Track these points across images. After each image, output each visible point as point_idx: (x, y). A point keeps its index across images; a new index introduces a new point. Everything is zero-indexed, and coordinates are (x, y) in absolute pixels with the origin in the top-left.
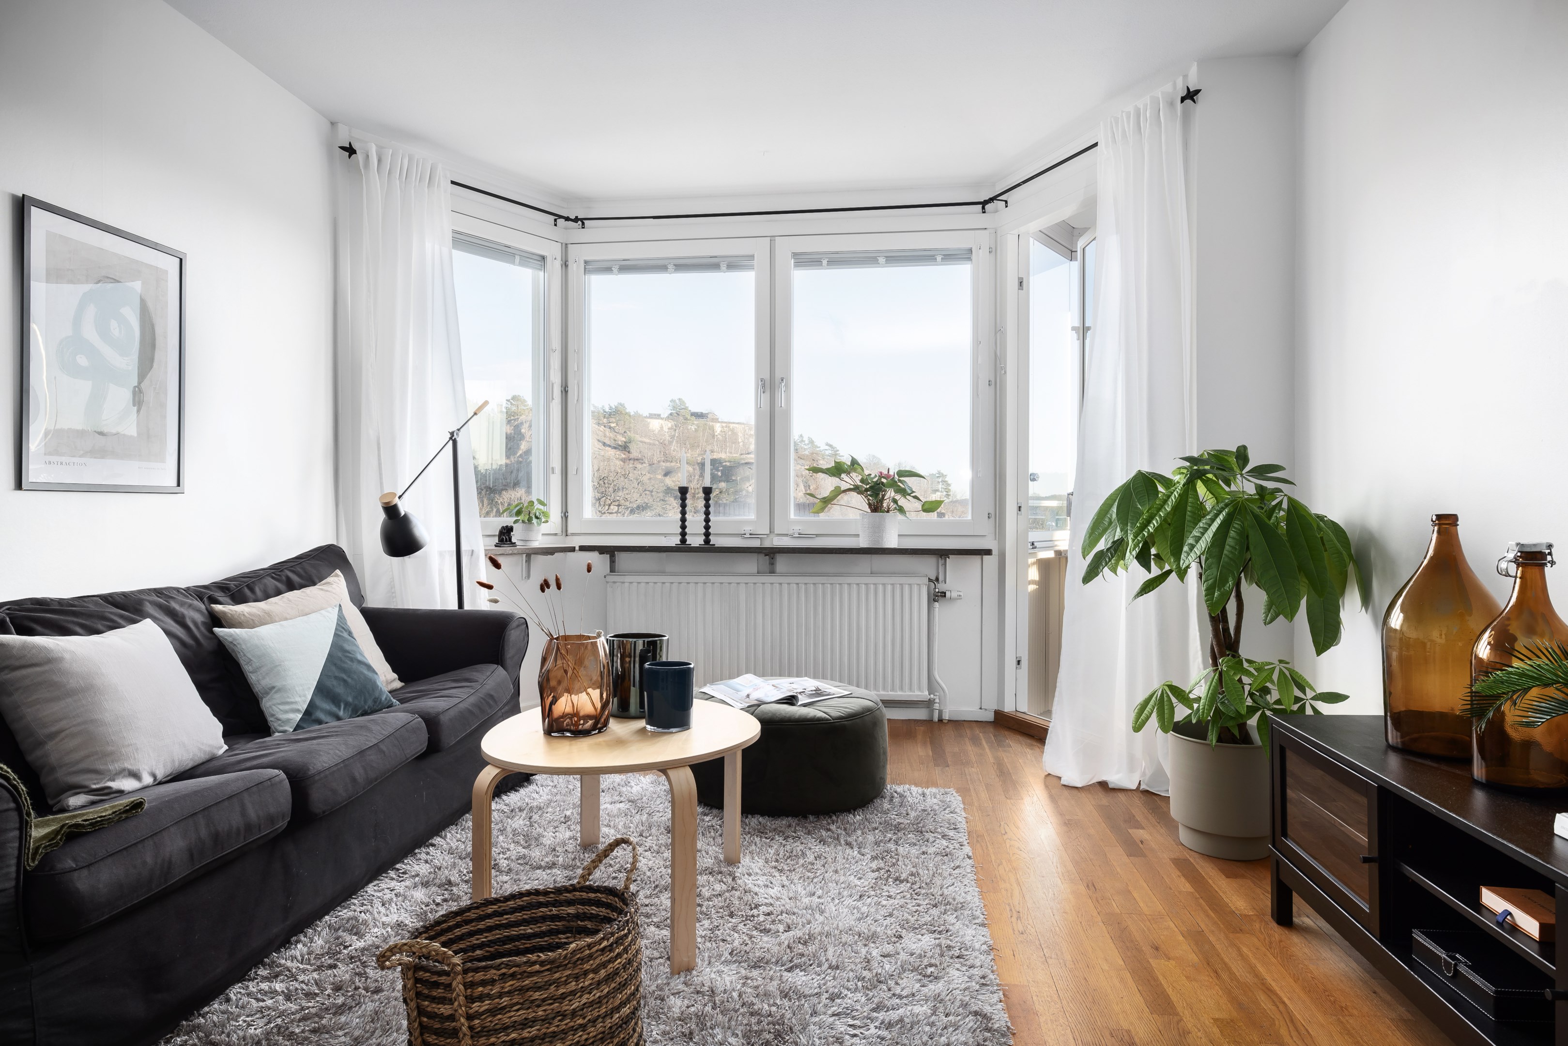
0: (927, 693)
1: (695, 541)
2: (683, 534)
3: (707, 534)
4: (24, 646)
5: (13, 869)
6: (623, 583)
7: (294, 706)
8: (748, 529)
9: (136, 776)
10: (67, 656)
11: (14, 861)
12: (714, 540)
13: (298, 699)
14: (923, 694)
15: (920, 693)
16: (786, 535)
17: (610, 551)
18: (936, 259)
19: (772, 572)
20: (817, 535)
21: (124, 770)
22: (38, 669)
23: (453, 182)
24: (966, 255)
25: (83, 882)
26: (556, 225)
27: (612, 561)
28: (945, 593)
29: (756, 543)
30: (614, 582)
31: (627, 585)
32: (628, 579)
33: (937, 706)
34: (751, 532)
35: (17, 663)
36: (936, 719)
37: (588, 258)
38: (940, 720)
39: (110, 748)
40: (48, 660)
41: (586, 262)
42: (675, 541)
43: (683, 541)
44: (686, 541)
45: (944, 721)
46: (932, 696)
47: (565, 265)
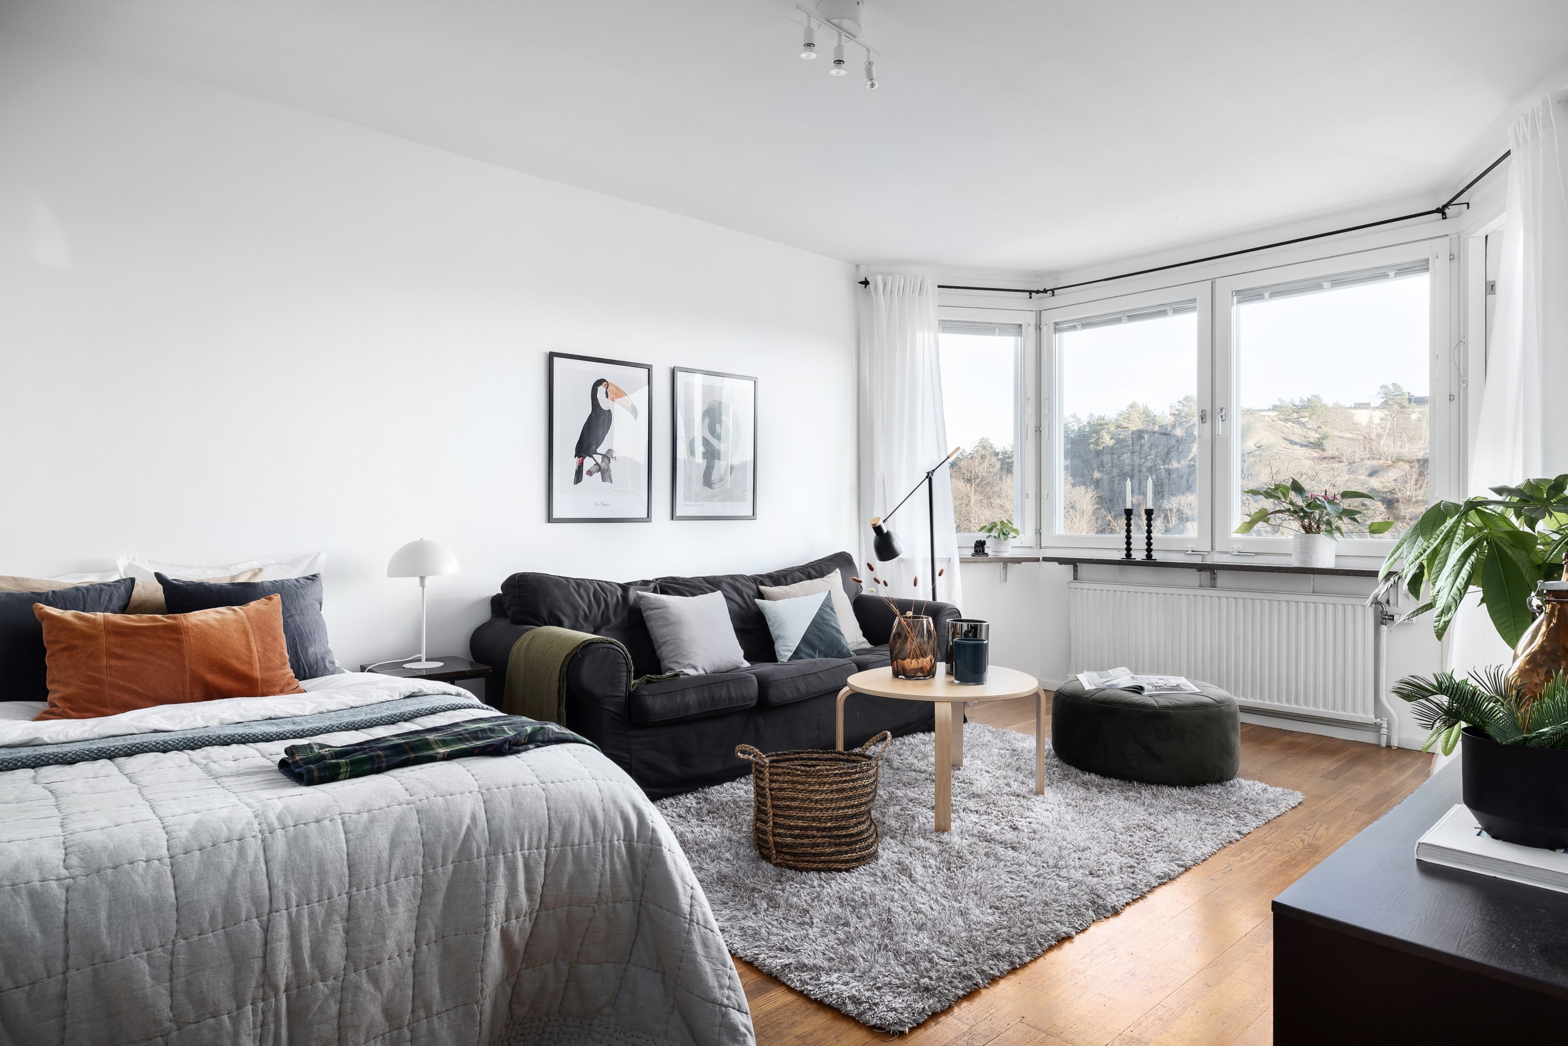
0: (1373, 716)
1: (1139, 555)
2: (1128, 550)
3: (1149, 550)
4: (656, 599)
5: (624, 689)
6: (1083, 589)
7: (788, 648)
8: (1190, 546)
9: (695, 668)
10: (672, 605)
11: (625, 686)
12: (1156, 556)
13: (791, 644)
14: (1370, 717)
15: (1364, 716)
16: (1227, 553)
17: (1074, 563)
18: (1388, 275)
19: (1213, 586)
20: (1257, 554)
21: (690, 664)
22: (660, 610)
23: (939, 286)
24: (1423, 266)
25: (649, 701)
26: (1031, 298)
27: (1075, 571)
28: (1393, 616)
29: (1197, 560)
30: (1076, 588)
31: (1085, 591)
32: (1086, 586)
33: (1384, 731)
34: (1193, 549)
35: (653, 607)
36: (1384, 744)
37: (1056, 321)
38: (1389, 747)
39: (685, 653)
40: (664, 607)
41: (1056, 323)
42: (1122, 555)
43: (1128, 555)
44: (1131, 555)
45: (1393, 748)
46: (1378, 720)
47: (1039, 328)
